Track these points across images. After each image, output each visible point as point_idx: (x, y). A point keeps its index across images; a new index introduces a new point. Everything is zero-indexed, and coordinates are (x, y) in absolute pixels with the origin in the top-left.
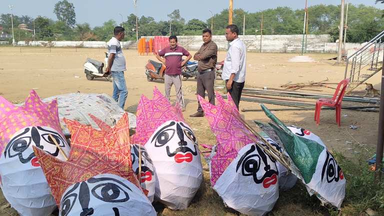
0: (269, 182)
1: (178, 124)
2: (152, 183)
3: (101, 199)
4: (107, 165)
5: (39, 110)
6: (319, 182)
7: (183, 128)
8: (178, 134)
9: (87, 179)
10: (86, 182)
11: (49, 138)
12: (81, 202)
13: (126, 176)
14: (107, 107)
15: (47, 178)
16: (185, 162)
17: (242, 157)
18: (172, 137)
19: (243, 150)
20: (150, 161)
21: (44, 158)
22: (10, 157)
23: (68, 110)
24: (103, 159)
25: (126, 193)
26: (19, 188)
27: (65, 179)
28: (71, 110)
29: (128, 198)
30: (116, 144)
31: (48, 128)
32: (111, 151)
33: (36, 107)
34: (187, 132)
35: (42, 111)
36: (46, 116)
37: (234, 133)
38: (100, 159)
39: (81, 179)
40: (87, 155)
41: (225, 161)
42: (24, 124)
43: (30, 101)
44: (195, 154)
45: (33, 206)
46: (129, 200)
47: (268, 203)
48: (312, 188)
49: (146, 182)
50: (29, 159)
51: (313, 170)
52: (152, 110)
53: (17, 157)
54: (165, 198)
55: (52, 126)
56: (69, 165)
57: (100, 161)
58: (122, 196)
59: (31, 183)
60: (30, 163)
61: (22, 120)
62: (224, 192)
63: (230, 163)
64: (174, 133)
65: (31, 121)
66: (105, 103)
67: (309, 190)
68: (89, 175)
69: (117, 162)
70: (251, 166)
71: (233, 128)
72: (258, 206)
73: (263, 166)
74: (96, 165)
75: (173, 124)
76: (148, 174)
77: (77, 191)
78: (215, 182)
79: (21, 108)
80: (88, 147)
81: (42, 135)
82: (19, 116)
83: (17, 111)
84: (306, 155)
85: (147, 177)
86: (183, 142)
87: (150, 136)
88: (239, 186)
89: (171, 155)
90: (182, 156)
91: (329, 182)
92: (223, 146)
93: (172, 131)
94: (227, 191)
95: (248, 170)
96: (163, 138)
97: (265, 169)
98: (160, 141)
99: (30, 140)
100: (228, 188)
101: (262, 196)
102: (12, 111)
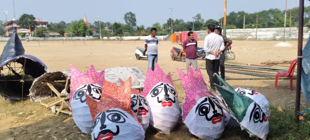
0: (216, 120)
1: (165, 85)
2: (147, 117)
3: (111, 121)
4: (118, 104)
5: (94, 75)
6: (248, 122)
7: (168, 87)
8: (164, 90)
9: (106, 110)
10: (105, 112)
11: (96, 90)
12: (101, 122)
13: (127, 110)
14: (136, 75)
15: (90, 110)
16: (167, 106)
17: (199, 104)
18: (161, 92)
19: (199, 101)
20: (146, 104)
21: (89, 100)
22: (76, 99)
23: (114, 76)
24: (116, 101)
25: (124, 119)
26: (80, 116)
27: (97, 110)
28: (116, 76)
29: (125, 121)
30: (124, 93)
31: (97, 85)
32: (120, 97)
33: (92, 74)
34: (170, 89)
35: (95, 76)
36: (97, 79)
37: (196, 90)
38: (115, 101)
39: (103, 110)
40: (109, 98)
41: (189, 106)
42: (84, 82)
43: (89, 71)
44: (174, 102)
45: (86, 126)
46: (125, 123)
47: (216, 134)
48: (243, 125)
49: (143, 116)
50: (85, 100)
51: (244, 114)
52: (153, 76)
53: (79, 99)
54: (156, 126)
55: (99, 84)
56: (100, 103)
57: (114, 102)
58: (122, 120)
59: (86, 113)
60: (85, 103)
61: (84, 80)
62: (189, 125)
63: (192, 107)
64: (162, 90)
65: (88, 81)
66: (136, 73)
67: (241, 127)
68: (107, 108)
69: (123, 103)
70: (204, 110)
71: (196, 87)
72: (210, 135)
73: (212, 110)
74: (112, 104)
75: (162, 84)
76: (144, 111)
77: (100, 116)
78: (184, 119)
79: (85, 74)
80: (109, 94)
81: (93, 89)
82: (82, 78)
83: (82, 76)
84: (240, 105)
85: (143, 113)
86: (167, 95)
87: (150, 91)
88: (197, 122)
89: (159, 102)
90: (166, 103)
91: (255, 122)
92: (189, 97)
93: (161, 89)
94: (191, 125)
95: (202, 112)
96: (156, 92)
97: (213, 112)
98: (154, 94)
99: (86, 91)
100: (191, 122)
101: (211, 129)
102: (80, 76)
